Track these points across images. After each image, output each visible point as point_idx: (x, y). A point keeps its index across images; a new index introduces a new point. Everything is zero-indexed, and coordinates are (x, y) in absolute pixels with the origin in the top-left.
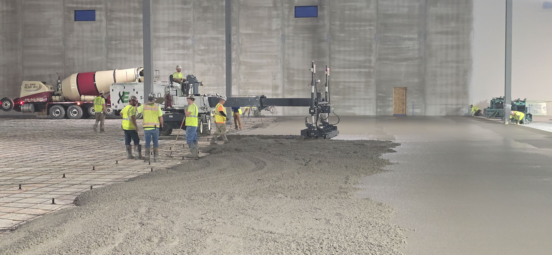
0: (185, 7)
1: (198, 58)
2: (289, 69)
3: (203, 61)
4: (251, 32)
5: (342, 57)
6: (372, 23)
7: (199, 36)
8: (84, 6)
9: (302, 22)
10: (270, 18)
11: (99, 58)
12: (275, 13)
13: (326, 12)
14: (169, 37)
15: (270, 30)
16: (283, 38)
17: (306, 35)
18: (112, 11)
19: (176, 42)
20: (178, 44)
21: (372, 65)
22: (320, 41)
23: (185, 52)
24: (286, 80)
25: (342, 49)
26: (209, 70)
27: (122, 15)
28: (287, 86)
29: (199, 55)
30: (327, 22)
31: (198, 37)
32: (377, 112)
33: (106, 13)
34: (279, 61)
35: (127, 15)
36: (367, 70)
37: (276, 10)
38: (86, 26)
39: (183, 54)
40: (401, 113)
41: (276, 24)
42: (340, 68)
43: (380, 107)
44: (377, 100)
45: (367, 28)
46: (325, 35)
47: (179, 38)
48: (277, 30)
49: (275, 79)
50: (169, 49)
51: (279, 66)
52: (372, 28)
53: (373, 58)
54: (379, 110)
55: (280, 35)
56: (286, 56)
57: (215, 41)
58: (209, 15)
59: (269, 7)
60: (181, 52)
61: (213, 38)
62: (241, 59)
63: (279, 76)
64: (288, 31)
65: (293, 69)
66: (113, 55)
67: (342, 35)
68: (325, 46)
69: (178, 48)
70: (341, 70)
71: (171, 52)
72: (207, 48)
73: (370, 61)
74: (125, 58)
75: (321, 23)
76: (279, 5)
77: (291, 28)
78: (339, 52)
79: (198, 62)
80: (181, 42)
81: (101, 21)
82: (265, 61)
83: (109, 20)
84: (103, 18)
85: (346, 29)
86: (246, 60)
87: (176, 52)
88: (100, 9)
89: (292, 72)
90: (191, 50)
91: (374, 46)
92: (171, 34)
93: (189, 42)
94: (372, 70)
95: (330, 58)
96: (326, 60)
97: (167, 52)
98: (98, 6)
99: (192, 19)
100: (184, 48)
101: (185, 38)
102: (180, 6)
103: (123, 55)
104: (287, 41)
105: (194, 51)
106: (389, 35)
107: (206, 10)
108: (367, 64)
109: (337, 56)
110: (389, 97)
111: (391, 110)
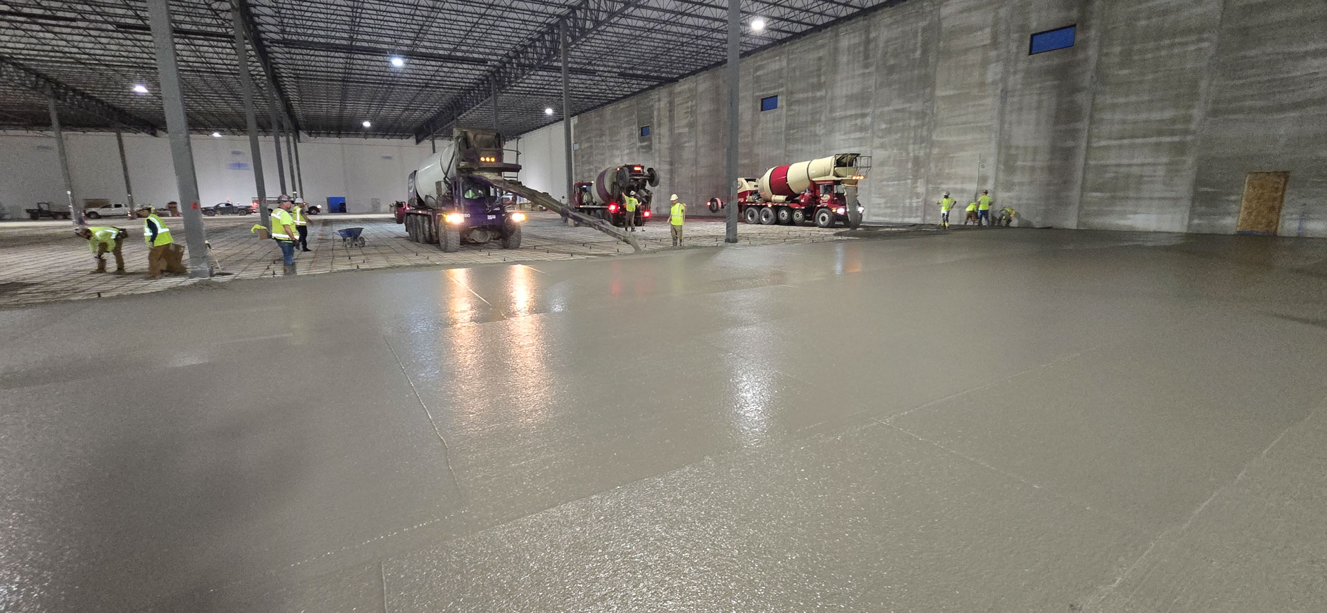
0: (867, 71)
1: (877, 141)
2: (1009, 147)
3: (882, 146)
4: (951, 92)
5: (1118, 116)
6: (1205, 36)
7: (880, 110)
8: (769, 92)
9: (1040, 61)
10: (985, 64)
11: (779, 151)
12: (993, 54)
13: (1093, 33)
14: (846, 117)
15: (982, 84)
16: (1005, 93)
17: (1048, 83)
18: (792, 93)
19: (853, 123)
20: (856, 125)
21: (1193, 126)
22: (1075, 90)
23: (863, 135)
24: (1002, 167)
25: (1122, 100)
26: (889, 157)
27: (801, 96)
28: (1002, 177)
29: (878, 137)
30: (1092, 53)
31: (878, 111)
32: (1189, 226)
33: (787, 97)
34: (993, 136)
35: (805, 95)
36: (1176, 139)
37: (996, 49)
38: (770, 115)
39: (859, 138)
40: (1260, 229)
41: (994, 72)
42: (1110, 138)
43: (1201, 216)
44: (1193, 200)
45: (1192, 48)
46: (1087, 79)
47: (856, 116)
48: (994, 83)
49: (983, 167)
50: (844, 134)
51: (993, 146)
52: (1205, 45)
53: (1197, 113)
54: (1196, 221)
55: (999, 91)
56: (1006, 126)
57: (900, 115)
58: (895, 77)
59: (984, 46)
60: (858, 135)
61: (897, 111)
62: (934, 138)
63: (991, 160)
64: (1015, 81)
65: (1017, 147)
66: (791, 147)
67: (1126, 72)
68: (1082, 99)
69: (855, 131)
70: (1114, 142)
71: (847, 137)
73: (1188, 119)
74: (801, 150)
75: (1081, 56)
76: (1002, 38)
77: (1019, 76)
78: (1114, 107)
80: (859, 121)
81: (782, 107)
82: (969, 137)
83: (790, 104)
84: (784, 103)
85: (1136, 58)
86: (941, 139)
87: (852, 136)
88: (782, 93)
89: (1013, 152)
90: (870, 131)
91: (1203, 84)
92: (849, 113)
93: (868, 120)
94: (1189, 138)
95: (1092, 121)
96: (1084, 125)
97: (843, 137)
98: (781, 90)
99: (873, 88)
100: (862, 129)
101: (864, 116)
102: (861, 71)
103: (800, 146)
104: (1009, 100)
105: (873, 133)
107: (891, 70)
108: (1178, 126)
109: (1107, 116)
110: (1231, 194)
111: (1230, 223)
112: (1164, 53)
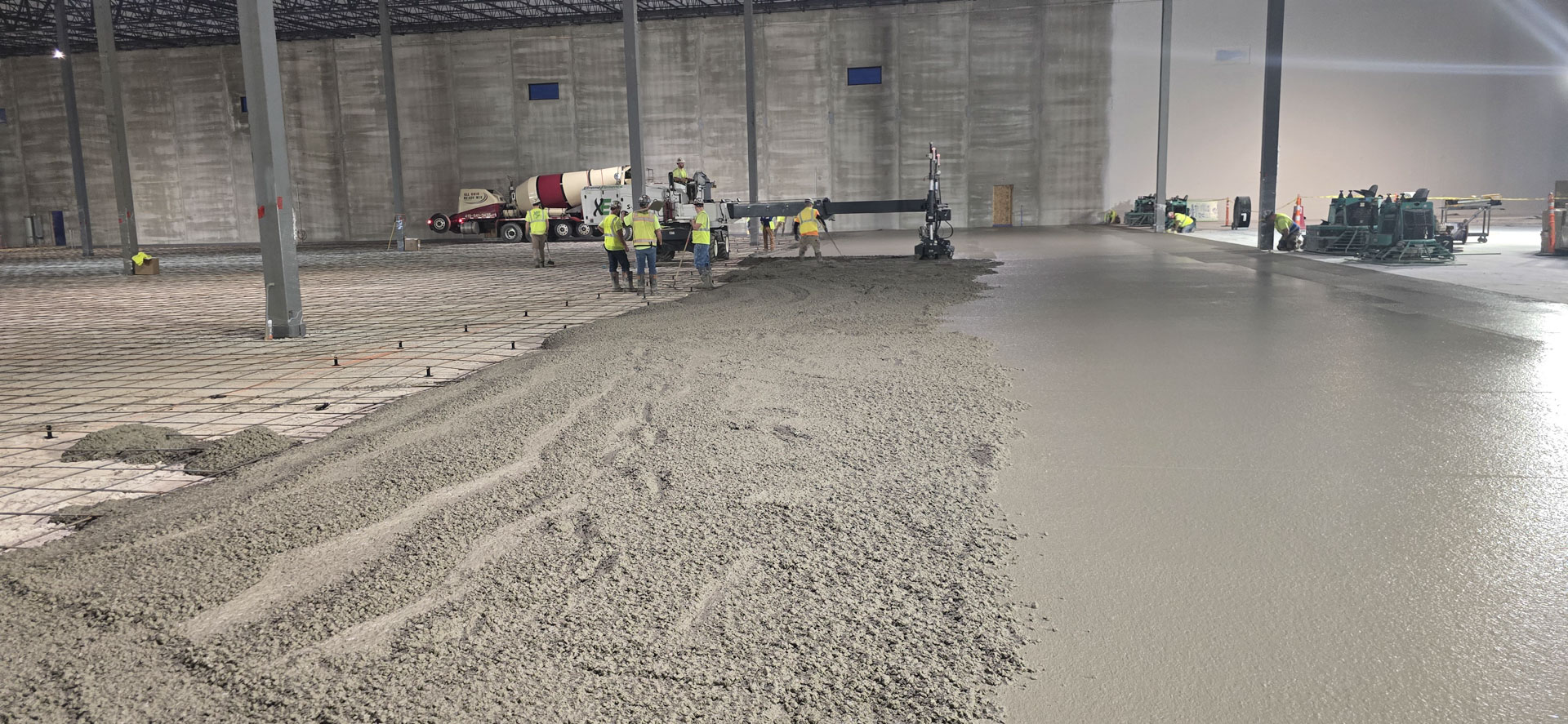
0: (688, 74)
1: (708, 150)
2: (840, 162)
3: (715, 155)
4: (783, 108)
5: (918, 142)
6: (962, 91)
7: (708, 116)
8: (543, 77)
9: (859, 91)
10: (812, 87)
11: (567, 153)
12: (818, 79)
13: (893, 76)
14: (665, 120)
15: (811, 105)
16: (832, 116)
17: (865, 111)
18: (582, 84)
19: (676, 127)
20: (679, 130)
21: (963, 153)
22: (886, 118)
23: (689, 141)
24: (836, 179)
25: (918, 130)
26: (724, 167)
27: (597, 89)
28: (837, 188)
29: (709, 145)
30: (895, 90)
31: (706, 118)
32: (969, 222)
33: (574, 88)
34: (826, 151)
35: (604, 89)
36: (954, 161)
37: (821, 76)
38: (546, 107)
39: (686, 145)
40: (1003, 223)
41: (820, 96)
42: (915, 159)
43: (974, 215)
44: (969, 204)
45: (955, 98)
46: (893, 111)
47: (679, 121)
48: (822, 105)
49: (820, 179)
50: (666, 138)
51: (826, 160)
52: (962, 97)
53: (964, 143)
54: (972, 219)
55: (827, 113)
56: (836, 143)
57: (732, 125)
58: (722, 85)
59: (810, 71)
60: (683, 141)
61: (729, 120)
62: (771, 150)
63: (826, 173)
64: (839, 105)
65: (847, 163)
66: (586, 149)
67: (918, 109)
68: (892, 126)
69: (679, 137)
70: (918, 162)
71: (669, 142)
72: (720, 134)
73: (959, 148)
74: (604, 153)
75: (887, 92)
76: (824, 67)
77: (842, 102)
78: (914, 134)
79: (708, 156)
80: (683, 127)
81: (567, 99)
82: (805, 151)
83: (579, 97)
84: (570, 94)
85: (924, 100)
86: (777, 151)
87: (676, 141)
88: (566, 82)
89: (844, 166)
90: (697, 138)
91: (965, 126)
92: (669, 116)
93: (695, 126)
94: (962, 161)
95: (900, 145)
96: (895, 146)
97: (662, 142)
98: (562, 77)
99: (697, 92)
100: (687, 135)
101: (689, 121)
102: (679, 73)
103: (600, 148)
104: (837, 121)
105: (702, 140)
106: (987, 107)
107: (717, 78)
108: (955, 152)
109: (911, 141)
110: (987, 200)
111: (990, 219)
112: (940, 99)
